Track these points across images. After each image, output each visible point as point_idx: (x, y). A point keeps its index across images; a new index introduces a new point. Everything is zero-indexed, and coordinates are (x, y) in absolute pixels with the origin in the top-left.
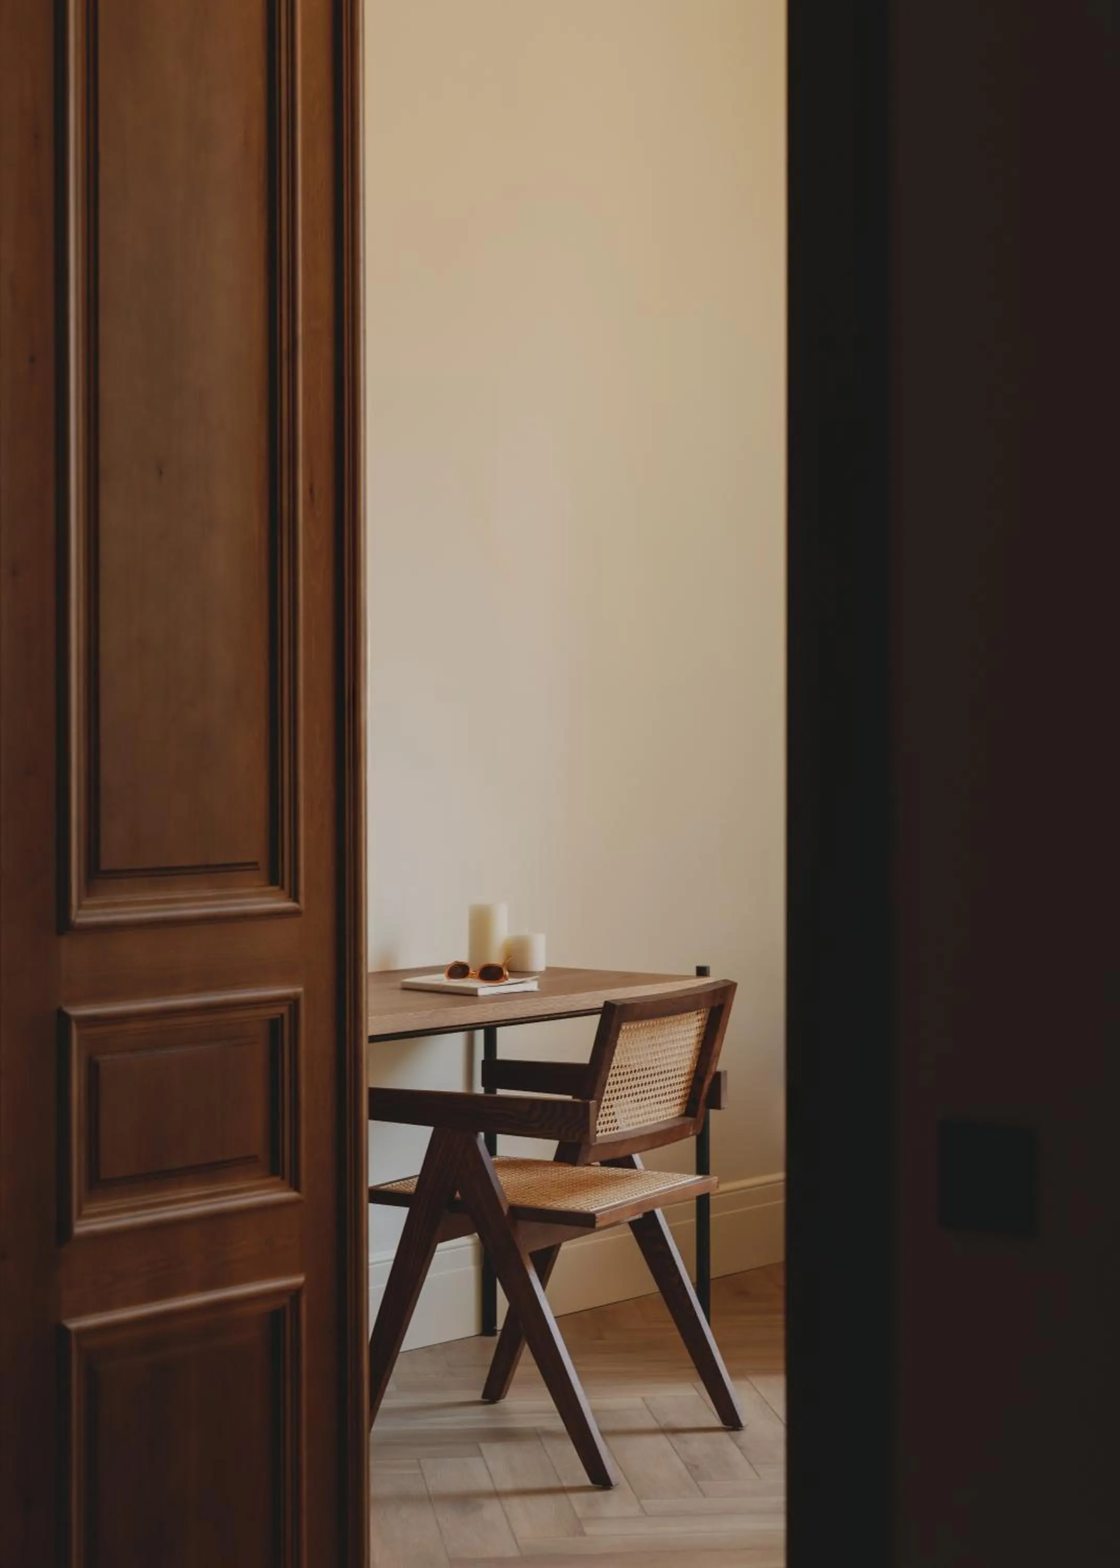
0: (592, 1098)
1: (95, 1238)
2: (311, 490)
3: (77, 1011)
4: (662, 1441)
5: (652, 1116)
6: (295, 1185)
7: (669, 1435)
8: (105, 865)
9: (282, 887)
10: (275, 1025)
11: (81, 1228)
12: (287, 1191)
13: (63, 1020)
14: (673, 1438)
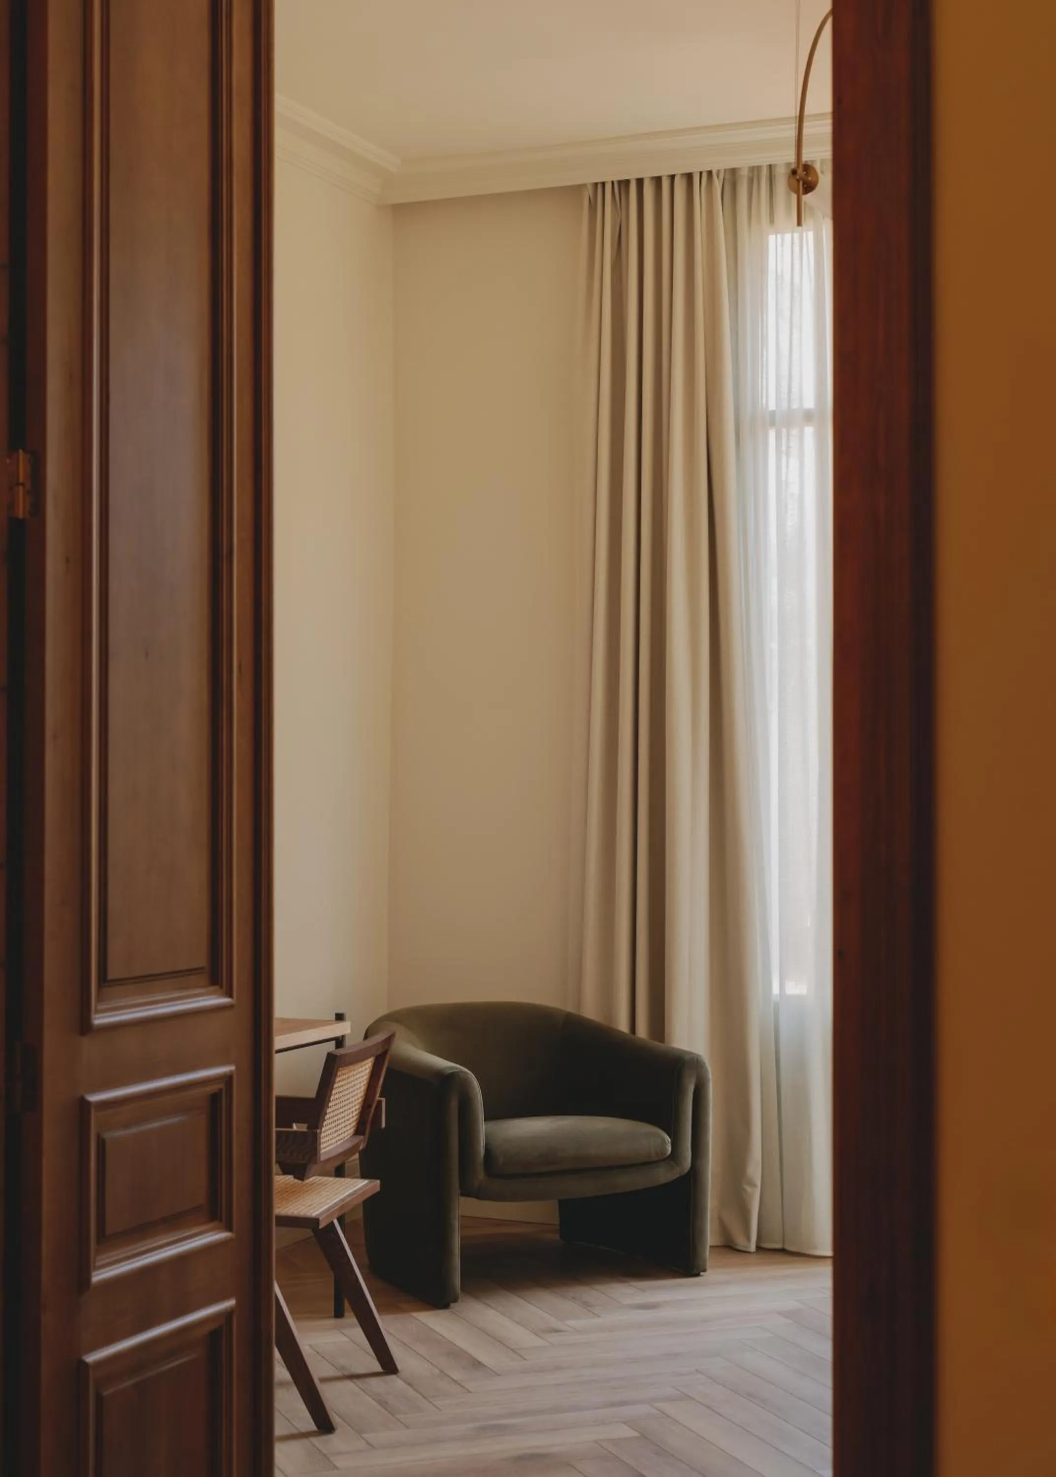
0: (318, 1128)
1: (108, 1284)
2: (240, 667)
3: (94, 1098)
4: (349, 1385)
5: (341, 1137)
6: (229, 1228)
7: (355, 1380)
8: (111, 976)
9: (221, 987)
10: (215, 1098)
11: (98, 1276)
12: (223, 1232)
13: (84, 1106)
14: (358, 1382)
